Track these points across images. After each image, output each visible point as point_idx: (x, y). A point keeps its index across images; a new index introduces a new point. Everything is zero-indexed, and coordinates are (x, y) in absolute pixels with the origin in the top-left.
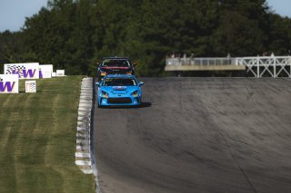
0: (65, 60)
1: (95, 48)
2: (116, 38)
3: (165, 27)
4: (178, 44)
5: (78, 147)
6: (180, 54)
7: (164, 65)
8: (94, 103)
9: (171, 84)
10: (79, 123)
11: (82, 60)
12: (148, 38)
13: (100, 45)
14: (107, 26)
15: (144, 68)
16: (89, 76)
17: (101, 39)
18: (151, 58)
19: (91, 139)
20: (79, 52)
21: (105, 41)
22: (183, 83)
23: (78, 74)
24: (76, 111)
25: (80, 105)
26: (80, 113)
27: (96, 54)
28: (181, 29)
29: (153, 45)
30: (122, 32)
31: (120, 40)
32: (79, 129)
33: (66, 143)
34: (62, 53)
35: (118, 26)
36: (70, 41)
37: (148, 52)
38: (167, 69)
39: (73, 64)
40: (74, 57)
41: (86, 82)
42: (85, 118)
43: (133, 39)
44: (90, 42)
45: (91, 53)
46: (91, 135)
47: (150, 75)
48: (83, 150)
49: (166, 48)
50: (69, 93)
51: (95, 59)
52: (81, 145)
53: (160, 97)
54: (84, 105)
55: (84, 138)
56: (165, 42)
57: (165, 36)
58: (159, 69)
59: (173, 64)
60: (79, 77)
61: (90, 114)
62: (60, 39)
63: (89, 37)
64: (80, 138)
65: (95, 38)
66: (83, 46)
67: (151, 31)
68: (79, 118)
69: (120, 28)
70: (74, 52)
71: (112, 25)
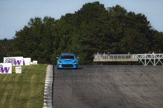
0: (38, 55)
1: (55, 49)
2: (66, 43)
3: (94, 37)
4: (101, 47)
5: (45, 104)
6: (102, 52)
7: (93, 58)
8: (53, 79)
9: (97, 69)
10: (45, 90)
11: (47, 55)
12: (84, 43)
13: (57, 47)
14: (62, 36)
15: (81, 60)
16: (51, 64)
17: (58, 44)
18: (85, 55)
19: (52, 99)
20: (45, 51)
21: (60, 45)
22: (103, 68)
23: (45, 63)
24: (44, 84)
25: (46, 80)
26: (46, 85)
27: (55, 52)
28: (102, 39)
29: (86, 47)
30: (70, 40)
31: (68, 44)
32: (45, 93)
33: (38, 102)
34: (36, 51)
35: (67, 37)
36: (41, 45)
37: (84, 51)
38: (94, 60)
39: (42, 58)
40: (42, 53)
41: (49, 68)
42: (49, 88)
43: (76, 44)
44: (52, 45)
45: (52, 52)
46: (52, 97)
47: (85, 64)
48: (47, 106)
49: (94, 49)
50: (40, 74)
51: (54, 54)
52: (46, 102)
53: (90, 76)
54: (48, 81)
55: (48, 99)
56: (93, 45)
57: (94, 42)
58: (90, 61)
59: (98, 58)
60: (46, 65)
61: (51, 85)
62: (35, 44)
63: (51, 43)
64: (46, 99)
65: (55, 43)
66: (47, 48)
67: (86, 39)
68: (46, 88)
69: (69, 38)
70: (42, 51)
71: (64, 36)
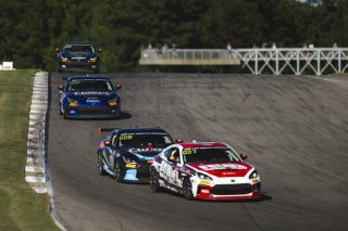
0: (13, 50)
1: (52, 35)
2: (78, 23)
3: (139, 10)
4: (155, 31)
5: (29, 160)
7: (139, 57)
8: (49, 104)
9: (147, 81)
10: (31, 129)
11: (36, 50)
12: (119, 23)
13: (58, 32)
14: (67, 7)
15: (113, 61)
16: (43, 69)
17: (59, 23)
18: (121, 49)
19: (46, 149)
20: (31, 40)
21: (64, 26)
22: (161, 80)
23: (29, 67)
24: (27, 114)
25: (33, 106)
26: (31, 117)
27: (53, 42)
28: (160, 13)
29: (124, 32)
30: (87, 15)
31: (83, 26)
32: (30, 136)
33: (13, 154)
34: (9, 41)
35: (80, 7)
36: (20, 26)
37: (119, 42)
38: (142, 62)
39: (24, 55)
40: (25, 46)
41: (40, 79)
42: (39, 123)
43: (100, 24)
44: (46, 27)
45: (46, 42)
46: (46, 144)
47: (121, 70)
48: (35, 164)
49: (140, 36)
50: (18, 91)
51: (51, 48)
52: (33, 156)
53: (132, 98)
54: (36, 107)
55: (36, 149)
56: (139, 28)
57: (140, 22)
58: (132, 63)
59: (149, 56)
60: (31, 71)
61: (44, 118)
62: (8, 23)
63: (45, 21)
64: (31, 148)
65: (52, 23)
66: (37, 32)
67: (123, 14)
68: (31, 123)
69: (84, 11)
70: (24, 39)
71: (74, 6)
